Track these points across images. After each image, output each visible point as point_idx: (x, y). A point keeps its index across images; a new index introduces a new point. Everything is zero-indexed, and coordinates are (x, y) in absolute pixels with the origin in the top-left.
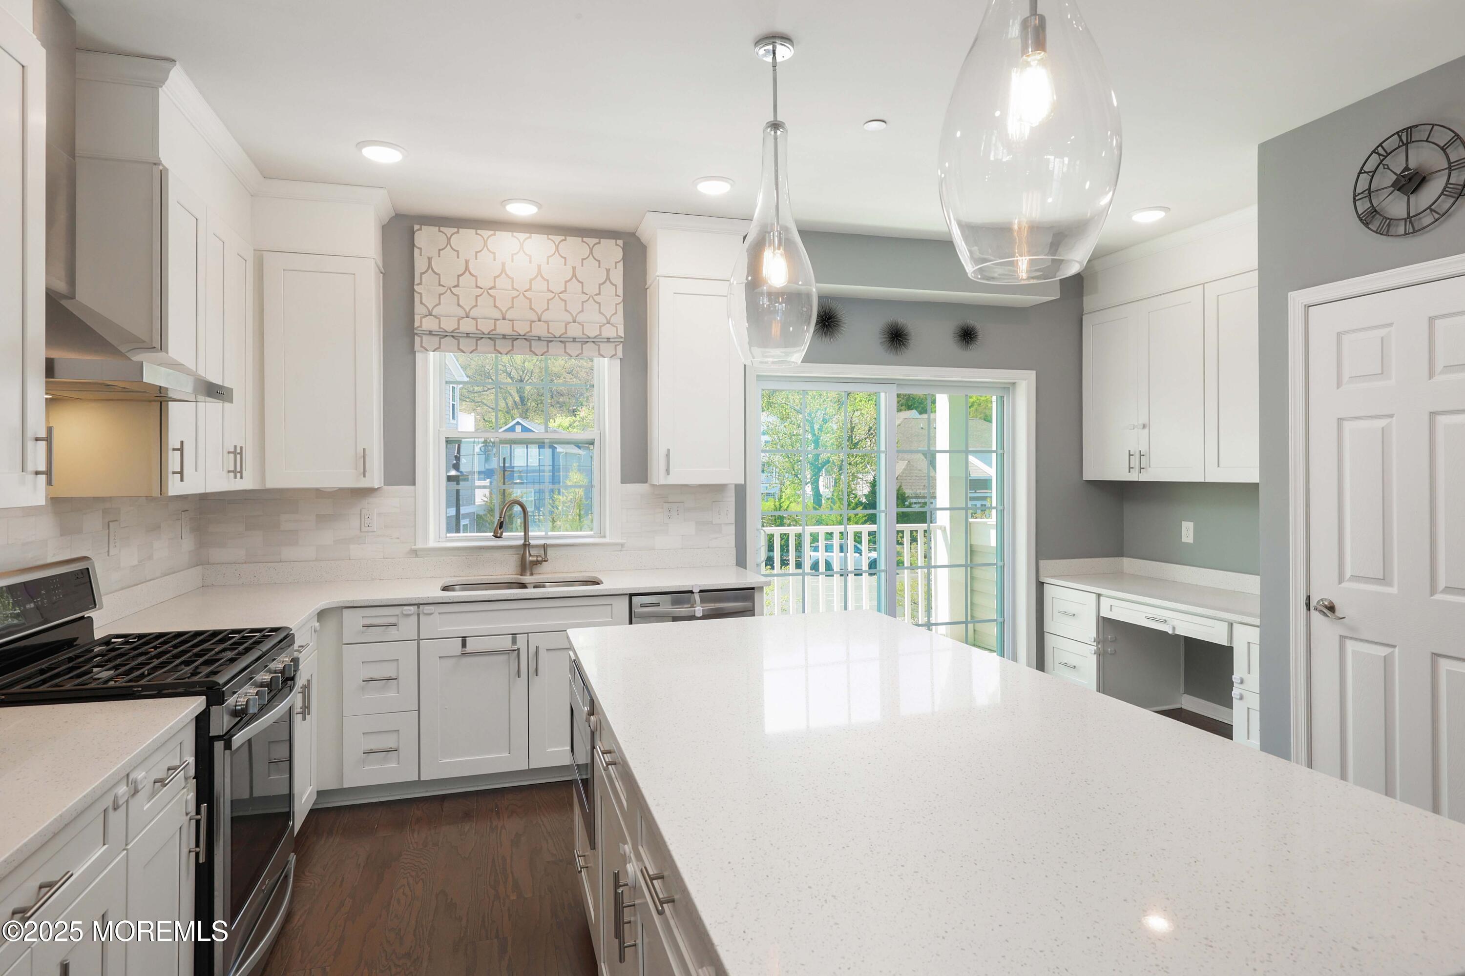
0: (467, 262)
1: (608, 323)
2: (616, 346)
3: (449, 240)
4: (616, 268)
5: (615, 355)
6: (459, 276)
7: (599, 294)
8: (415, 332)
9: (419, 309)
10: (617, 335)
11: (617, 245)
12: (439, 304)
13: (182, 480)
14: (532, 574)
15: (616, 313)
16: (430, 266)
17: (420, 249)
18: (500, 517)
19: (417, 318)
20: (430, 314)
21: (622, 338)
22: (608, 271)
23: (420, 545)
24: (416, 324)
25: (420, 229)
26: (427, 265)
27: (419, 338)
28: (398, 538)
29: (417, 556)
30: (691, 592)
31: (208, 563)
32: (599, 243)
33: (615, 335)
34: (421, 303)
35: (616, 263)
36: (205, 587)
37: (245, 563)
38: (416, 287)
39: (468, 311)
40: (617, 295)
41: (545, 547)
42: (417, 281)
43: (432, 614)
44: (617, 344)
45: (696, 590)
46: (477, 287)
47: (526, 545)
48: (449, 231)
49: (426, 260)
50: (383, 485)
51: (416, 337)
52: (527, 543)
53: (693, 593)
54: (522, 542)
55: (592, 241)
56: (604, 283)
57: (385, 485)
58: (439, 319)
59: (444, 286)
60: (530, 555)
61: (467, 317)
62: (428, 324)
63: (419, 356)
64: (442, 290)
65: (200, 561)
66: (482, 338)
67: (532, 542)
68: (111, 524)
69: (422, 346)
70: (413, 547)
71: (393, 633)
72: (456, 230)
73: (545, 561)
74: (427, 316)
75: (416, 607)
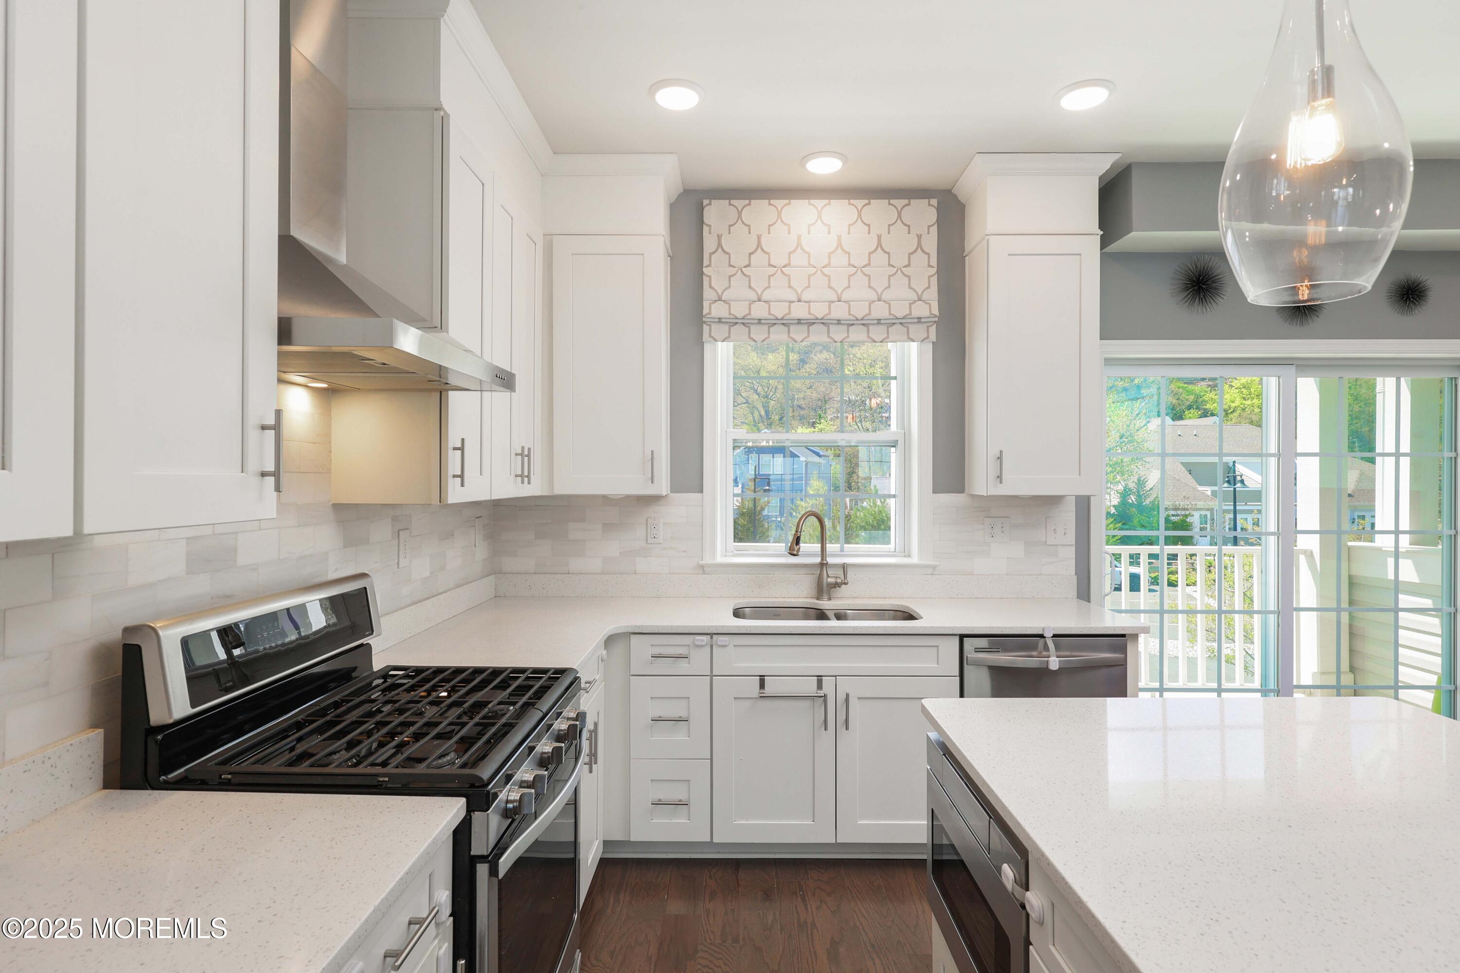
0: (759, 237)
1: (920, 300)
2: (928, 327)
3: (740, 214)
4: (928, 233)
5: (928, 337)
6: (750, 254)
7: (908, 265)
8: (704, 320)
9: (708, 294)
10: (931, 314)
11: (929, 205)
12: (729, 287)
13: (462, 485)
14: (830, 599)
15: (929, 287)
16: (720, 245)
17: (709, 226)
18: (797, 532)
19: (706, 304)
20: (720, 299)
21: (936, 316)
22: (919, 237)
23: (707, 560)
24: (705, 311)
25: (710, 204)
26: (717, 243)
27: (708, 327)
28: (685, 552)
29: (704, 573)
30: (1042, 636)
31: (501, 573)
32: (909, 204)
33: (927, 314)
34: (710, 287)
35: (929, 227)
36: (498, 597)
37: (535, 573)
38: (705, 270)
39: (760, 293)
40: (929, 266)
41: (844, 567)
42: (706, 263)
43: (725, 646)
44: (929, 324)
45: (1048, 634)
46: (770, 265)
47: (823, 565)
48: (739, 203)
49: (716, 238)
50: (669, 492)
51: (704, 325)
52: (825, 562)
53: (1045, 637)
54: (818, 560)
55: (900, 203)
56: (915, 251)
57: (671, 492)
58: (729, 304)
59: (734, 267)
60: (828, 576)
61: (759, 300)
62: (717, 310)
63: (707, 347)
64: (732, 271)
65: (493, 570)
66: (775, 324)
67: (830, 560)
68: (400, 532)
69: (710, 336)
70: (701, 562)
71: (683, 667)
72: (747, 202)
73: (845, 584)
74: (716, 301)
75: (709, 637)
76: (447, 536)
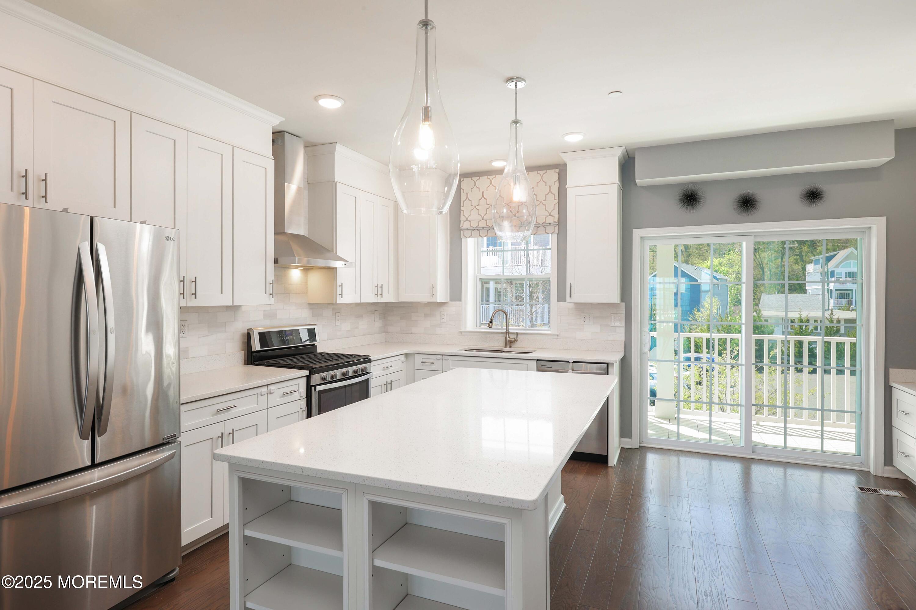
0: (483, 193)
1: (550, 215)
2: (554, 227)
3: (475, 183)
4: (555, 185)
5: (554, 232)
6: (479, 200)
7: (545, 200)
8: (461, 229)
9: (463, 218)
10: (554, 221)
11: (555, 172)
12: (471, 215)
13: (342, 297)
14: (510, 347)
15: (554, 209)
16: (467, 197)
17: (463, 189)
18: (492, 318)
19: (462, 222)
20: (467, 220)
21: (557, 222)
22: (550, 187)
23: (463, 330)
24: (461, 225)
25: (464, 180)
26: (466, 197)
27: (463, 232)
28: (455, 326)
29: (462, 335)
30: (568, 362)
31: (388, 333)
32: (546, 173)
33: (553, 221)
34: (463, 215)
35: (555, 182)
36: (386, 342)
37: (400, 333)
38: (462, 208)
39: (483, 216)
40: (555, 199)
41: (516, 334)
42: (462, 205)
43: (447, 360)
44: (555, 226)
45: (571, 361)
46: (487, 204)
47: (507, 332)
48: (475, 179)
49: (466, 195)
50: (449, 301)
51: (462, 231)
52: (508, 331)
53: (569, 362)
54: (505, 331)
55: (542, 172)
56: (548, 194)
58: (471, 222)
59: (473, 206)
60: (509, 337)
61: (483, 219)
62: (466, 225)
63: (463, 240)
64: (472, 208)
66: (490, 229)
67: (510, 331)
69: (464, 236)
70: (460, 330)
71: (433, 367)
72: (478, 178)
73: (517, 341)
74: (466, 221)
75: (442, 356)
76: (360, 316)
